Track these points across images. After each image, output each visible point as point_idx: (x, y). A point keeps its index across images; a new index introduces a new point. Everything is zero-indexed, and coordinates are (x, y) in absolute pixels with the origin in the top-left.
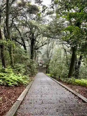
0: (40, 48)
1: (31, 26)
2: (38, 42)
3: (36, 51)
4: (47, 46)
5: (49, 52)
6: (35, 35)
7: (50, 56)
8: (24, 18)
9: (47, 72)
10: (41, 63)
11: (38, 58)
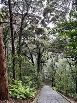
0: (46, 62)
1: (38, 44)
2: (44, 56)
3: (42, 64)
4: (52, 60)
5: (54, 65)
6: (41, 50)
7: (55, 69)
8: (33, 38)
9: (53, 86)
10: (46, 76)
11: (44, 70)
